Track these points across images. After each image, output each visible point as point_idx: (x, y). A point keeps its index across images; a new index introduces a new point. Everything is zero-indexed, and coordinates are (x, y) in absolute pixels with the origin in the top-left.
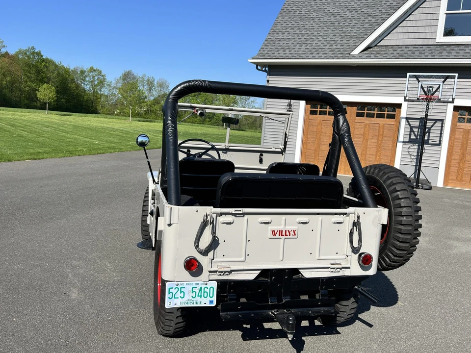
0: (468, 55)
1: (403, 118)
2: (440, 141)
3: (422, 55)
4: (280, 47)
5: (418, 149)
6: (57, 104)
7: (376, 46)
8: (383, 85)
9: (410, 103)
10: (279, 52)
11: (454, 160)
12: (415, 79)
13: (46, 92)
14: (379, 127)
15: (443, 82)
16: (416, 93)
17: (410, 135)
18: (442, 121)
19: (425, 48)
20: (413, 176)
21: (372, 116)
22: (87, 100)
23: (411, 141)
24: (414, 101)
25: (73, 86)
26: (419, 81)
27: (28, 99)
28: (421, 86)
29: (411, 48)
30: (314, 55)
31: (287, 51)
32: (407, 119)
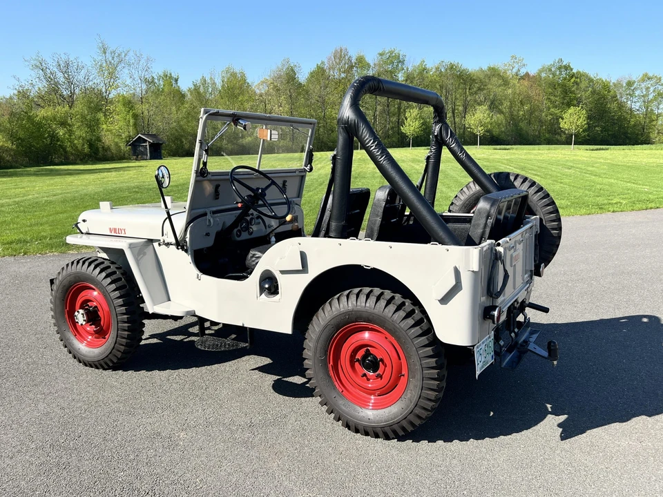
6: (588, 135)
13: (573, 119)
22: (634, 125)
25: (614, 106)
27: (549, 132)
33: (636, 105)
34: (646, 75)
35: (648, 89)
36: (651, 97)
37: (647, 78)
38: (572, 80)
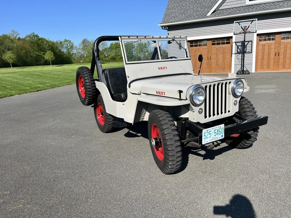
0: (261, 9)
1: (234, 42)
2: (251, 51)
3: (240, 12)
4: (172, 17)
5: (242, 56)
7: (218, 10)
8: (223, 28)
9: (236, 35)
10: (172, 19)
11: (259, 59)
12: (238, 23)
14: (223, 49)
15: (251, 23)
16: (239, 30)
17: (237, 50)
18: (252, 41)
19: (241, 8)
20: (240, 70)
21: (219, 44)
23: (238, 53)
24: (238, 34)
25: (57, 51)
26: (240, 25)
28: (241, 27)
29: (234, 9)
30: (189, 18)
31: (176, 18)
32: (236, 43)
33: (64, 50)
34: (65, 40)
35: (67, 45)
36: (69, 47)
37: (66, 41)
38: (40, 41)
